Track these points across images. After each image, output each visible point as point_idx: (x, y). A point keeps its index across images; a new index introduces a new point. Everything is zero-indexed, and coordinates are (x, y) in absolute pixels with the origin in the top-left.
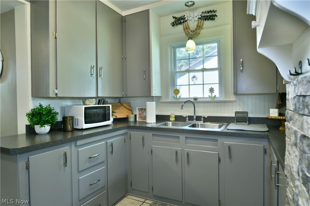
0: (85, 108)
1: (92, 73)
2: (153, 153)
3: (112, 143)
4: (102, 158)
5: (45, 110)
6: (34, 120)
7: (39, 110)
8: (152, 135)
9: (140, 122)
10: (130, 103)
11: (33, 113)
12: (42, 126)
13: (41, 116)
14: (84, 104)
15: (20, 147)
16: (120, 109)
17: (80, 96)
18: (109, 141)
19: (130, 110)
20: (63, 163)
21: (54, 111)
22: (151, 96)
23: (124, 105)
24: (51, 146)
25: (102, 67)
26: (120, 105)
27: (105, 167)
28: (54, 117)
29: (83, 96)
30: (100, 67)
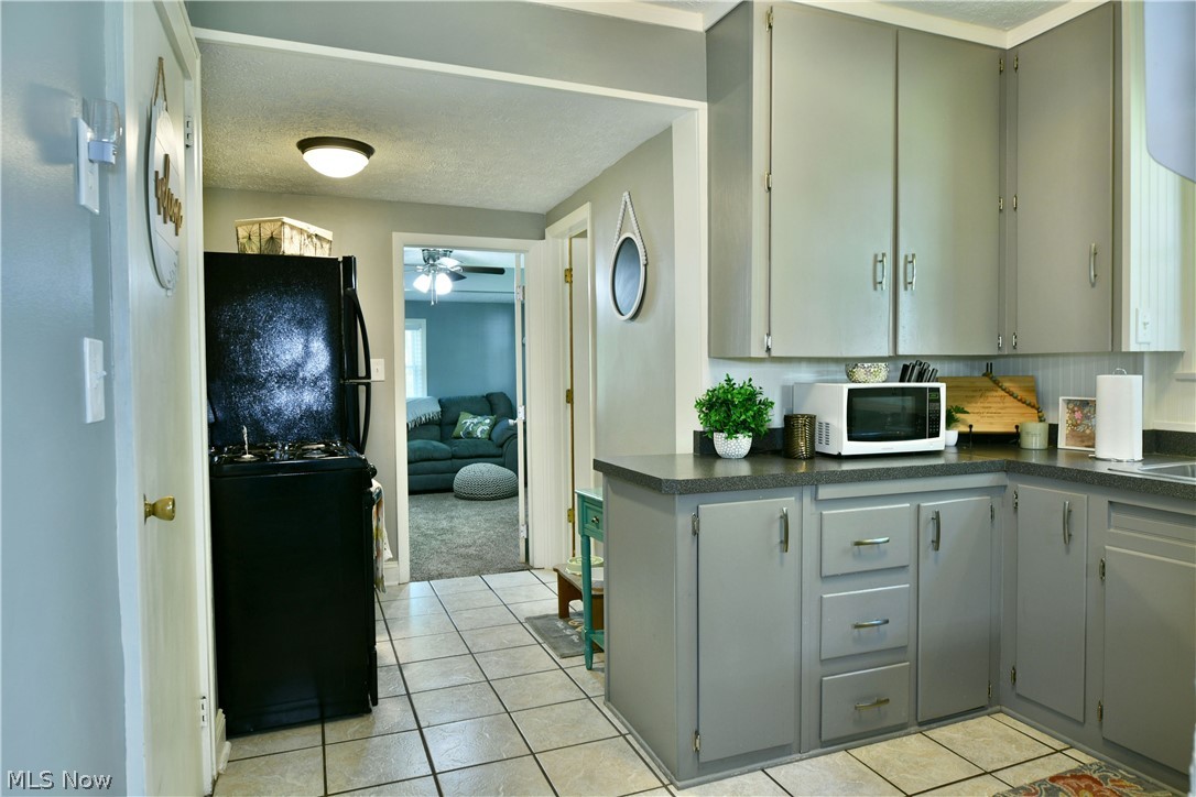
0: (850, 390)
1: (879, 280)
2: (1106, 574)
3: (938, 513)
4: (900, 553)
5: (740, 393)
6: (713, 418)
7: (724, 392)
8: (1106, 505)
9: (1072, 455)
10: (1033, 379)
11: (710, 400)
12: (730, 436)
13: (730, 410)
14: (851, 378)
15: (681, 478)
16: (990, 399)
17: (839, 355)
18: (929, 505)
19: (1033, 407)
20: (779, 540)
21: (762, 398)
22: (1123, 350)
23: (1006, 385)
24: (750, 488)
25: (913, 256)
26: (991, 384)
27: (907, 585)
28: (762, 415)
29: (845, 355)
30: (906, 257)
